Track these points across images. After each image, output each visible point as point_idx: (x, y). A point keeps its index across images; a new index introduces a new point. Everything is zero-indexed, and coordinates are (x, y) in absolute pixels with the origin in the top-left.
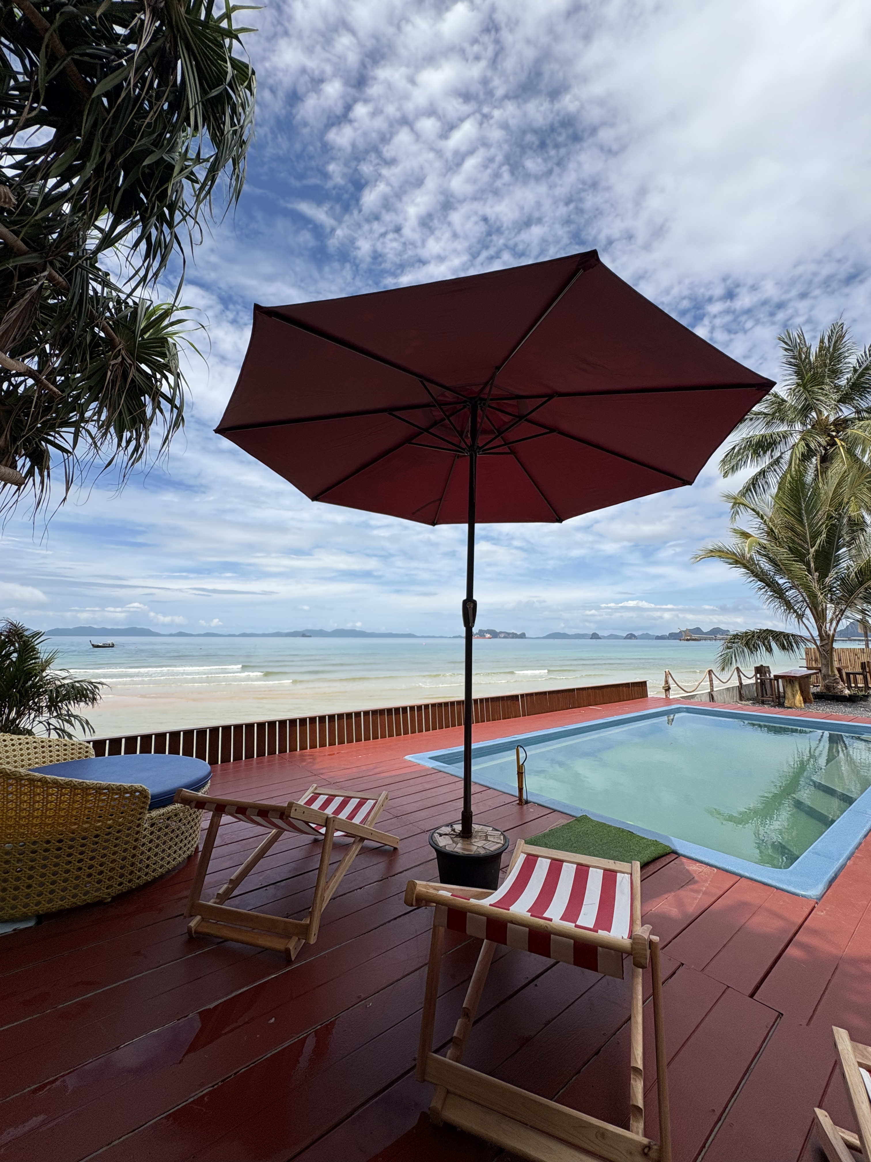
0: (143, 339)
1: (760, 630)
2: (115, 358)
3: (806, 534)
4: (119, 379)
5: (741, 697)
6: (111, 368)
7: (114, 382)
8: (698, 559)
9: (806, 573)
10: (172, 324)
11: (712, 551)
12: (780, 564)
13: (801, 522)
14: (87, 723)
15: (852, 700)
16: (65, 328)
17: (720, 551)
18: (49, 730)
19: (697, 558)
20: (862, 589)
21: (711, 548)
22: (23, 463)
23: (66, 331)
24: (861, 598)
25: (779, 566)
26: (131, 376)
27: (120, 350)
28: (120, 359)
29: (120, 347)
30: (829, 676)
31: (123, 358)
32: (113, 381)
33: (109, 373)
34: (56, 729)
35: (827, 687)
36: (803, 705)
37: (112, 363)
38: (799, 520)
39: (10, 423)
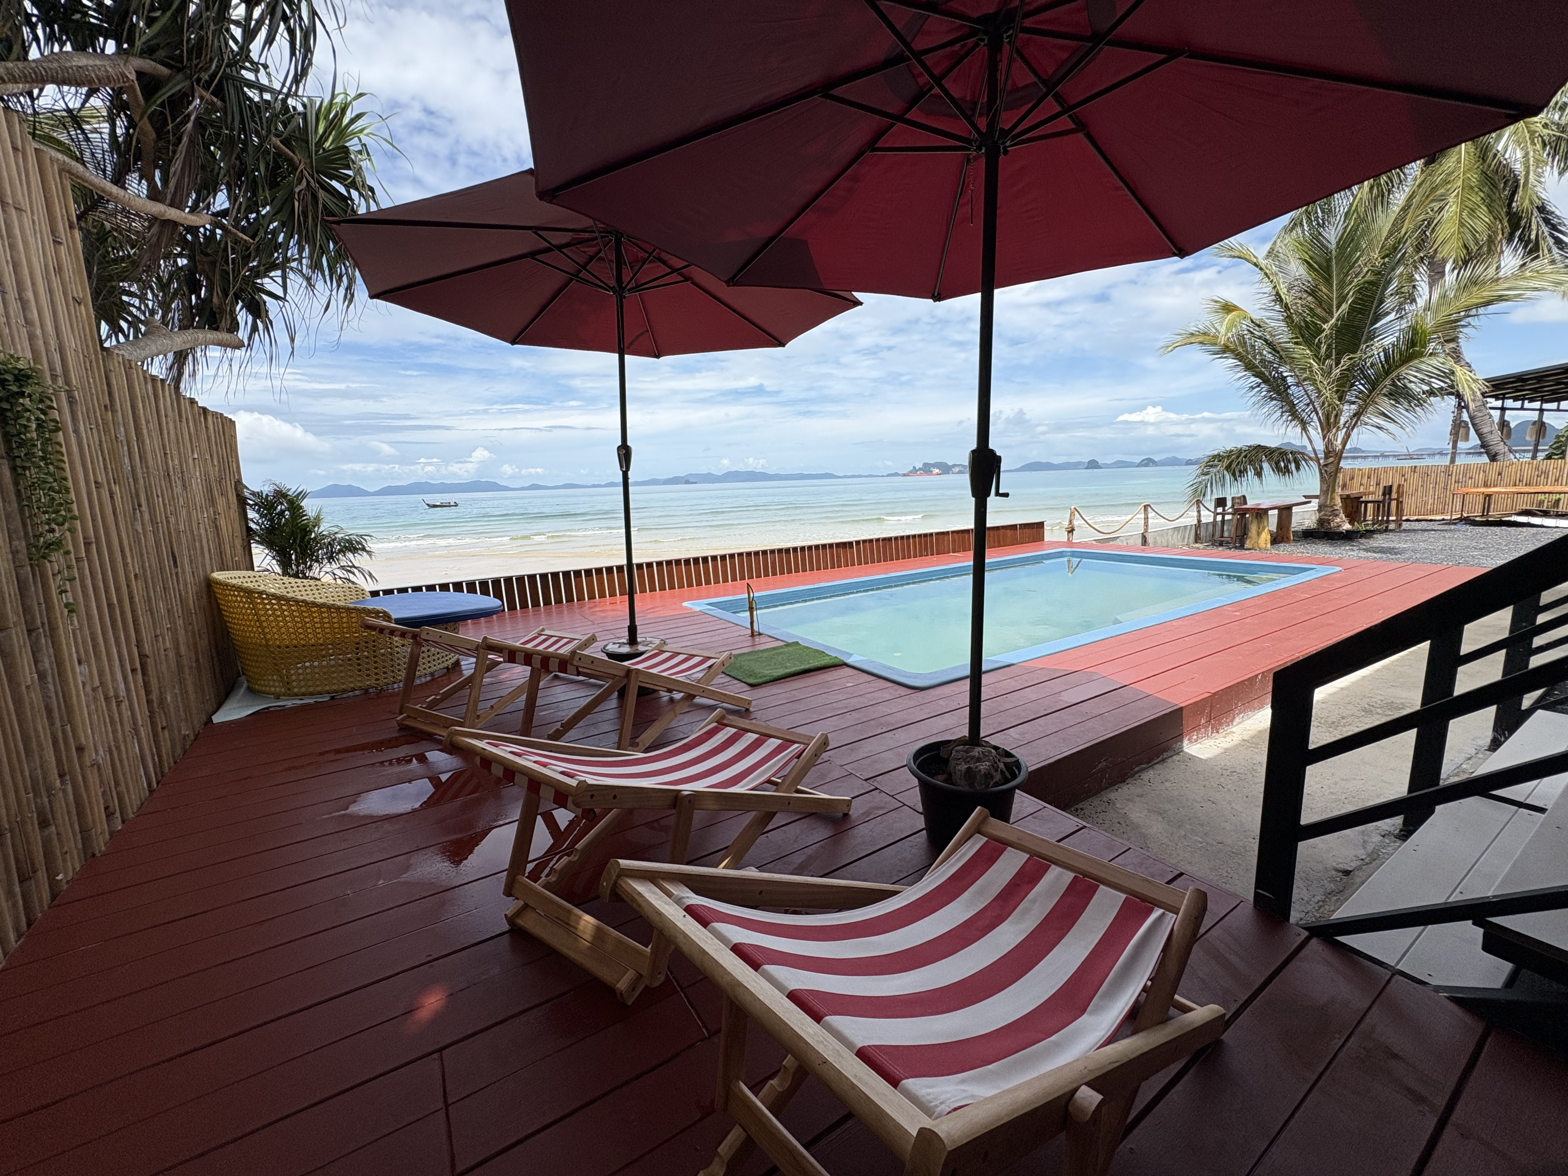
0: (324, 149)
1: (1250, 447)
2: (300, 182)
3: (1332, 300)
4: (310, 207)
5: (1197, 539)
6: (296, 196)
7: (305, 214)
8: (1170, 349)
9: (1312, 361)
10: (353, 121)
11: (1192, 334)
12: (1278, 349)
13: (1328, 281)
14: (371, 575)
15: (1348, 537)
16: (236, 159)
17: (1205, 334)
18: (335, 579)
19: (1168, 347)
20: (1388, 382)
21: (1193, 329)
22: (243, 317)
23: (238, 163)
24: (1385, 395)
25: (1278, 352)
26: (321, 202)
27: (302, 171)
28: (304, 182)
29: (302, 167)
30: (1327, 506)
31: (308, 182)
32: (303, 212)
33: (296, 204)
34: (340, 578)
35: (1321, 522)
36: (1269, 545)
37: (297, 190)
38: (1325, 278)
39: (217, 277)
